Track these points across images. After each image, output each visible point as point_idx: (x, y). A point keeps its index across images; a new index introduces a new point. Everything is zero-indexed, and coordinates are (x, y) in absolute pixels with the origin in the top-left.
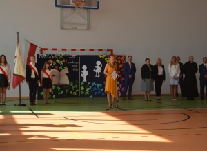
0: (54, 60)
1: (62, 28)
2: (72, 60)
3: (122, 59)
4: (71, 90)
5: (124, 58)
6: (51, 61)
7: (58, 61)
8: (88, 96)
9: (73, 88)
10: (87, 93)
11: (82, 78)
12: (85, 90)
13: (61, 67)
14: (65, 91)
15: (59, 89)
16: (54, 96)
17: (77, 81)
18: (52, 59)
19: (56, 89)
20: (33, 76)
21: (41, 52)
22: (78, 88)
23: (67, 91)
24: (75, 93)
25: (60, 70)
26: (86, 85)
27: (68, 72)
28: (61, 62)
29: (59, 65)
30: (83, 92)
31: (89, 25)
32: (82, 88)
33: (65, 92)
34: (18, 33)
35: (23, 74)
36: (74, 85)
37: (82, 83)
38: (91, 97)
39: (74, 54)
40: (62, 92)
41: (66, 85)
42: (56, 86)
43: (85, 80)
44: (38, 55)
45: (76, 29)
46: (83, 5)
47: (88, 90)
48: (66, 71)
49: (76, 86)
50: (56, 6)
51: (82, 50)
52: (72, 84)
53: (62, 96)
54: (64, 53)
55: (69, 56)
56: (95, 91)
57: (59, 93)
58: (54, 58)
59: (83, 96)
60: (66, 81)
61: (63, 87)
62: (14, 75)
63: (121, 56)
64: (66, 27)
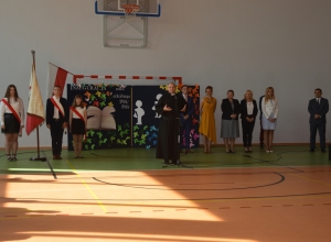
0: (93, 92)
1: (106, 45)
2: (120, 93)
3: (195, 91)
4: (118, 137)
5: (198, 90)
6: (89, 95)
7: (99, 94)
8: (144, 146)
9: (122, 134)
10: (143, 142)
11: (136, 120)
12: (139, 138)
13: (103, 104)
14: (109, 139)
15: (100, 135)
16: (93, 146)
17: (127, 125)
18: (90, 92)
19: (96, 136)
20: (56, 116)
21: (75, 81)
22: (129, 134)
23: (113, 138)
24: (125, 142)
25: (102, 108)
26: (141, 130)
27: (113, 110)
28: (104, 96)
29: (100, 100)
30: (136, 141)
31: (146, 40)
32: (136, 134)
33: (109, 141)
34: (33, 52)
35: (42, 113)
36: (123, 130)
37: (136, 127)
38: (148, 147)
39: (123, 84)
40: (105, 140)
41: (112, 130)
42: (96, 131)
43: (139, 122)
44: (69, 85)
45: (127, 47)
46: (136, 11)
47: (143, 137)
48: (111, 109)
49: (126, 131)
50: (97, 12)
51: (134, 78)
52: (120, 129)
53: (104, 147)
54: (108, 82)
55: (116, 87)
56: (155, 139)
57: (101, 142)
58: (93, 90)
59: (137, 146)
60: (110, 123)
61: (107, 132)
62: (29, 114)
63: (193, 87)
64: (111, 43)
